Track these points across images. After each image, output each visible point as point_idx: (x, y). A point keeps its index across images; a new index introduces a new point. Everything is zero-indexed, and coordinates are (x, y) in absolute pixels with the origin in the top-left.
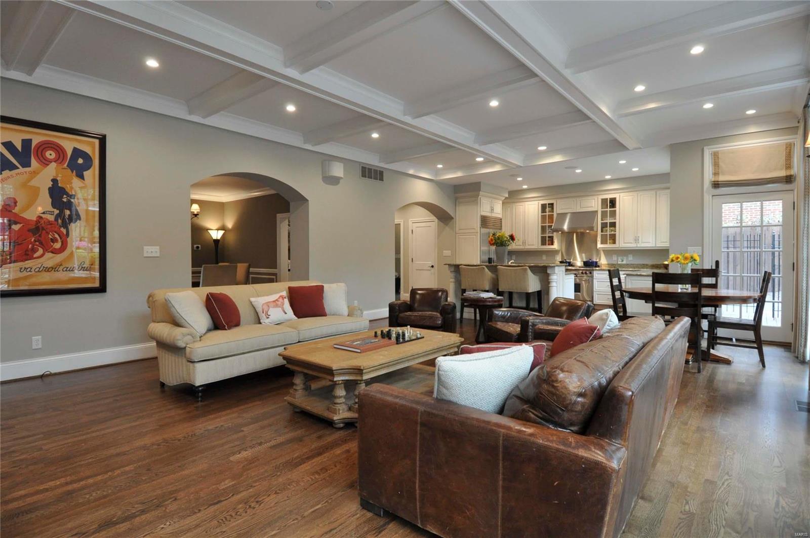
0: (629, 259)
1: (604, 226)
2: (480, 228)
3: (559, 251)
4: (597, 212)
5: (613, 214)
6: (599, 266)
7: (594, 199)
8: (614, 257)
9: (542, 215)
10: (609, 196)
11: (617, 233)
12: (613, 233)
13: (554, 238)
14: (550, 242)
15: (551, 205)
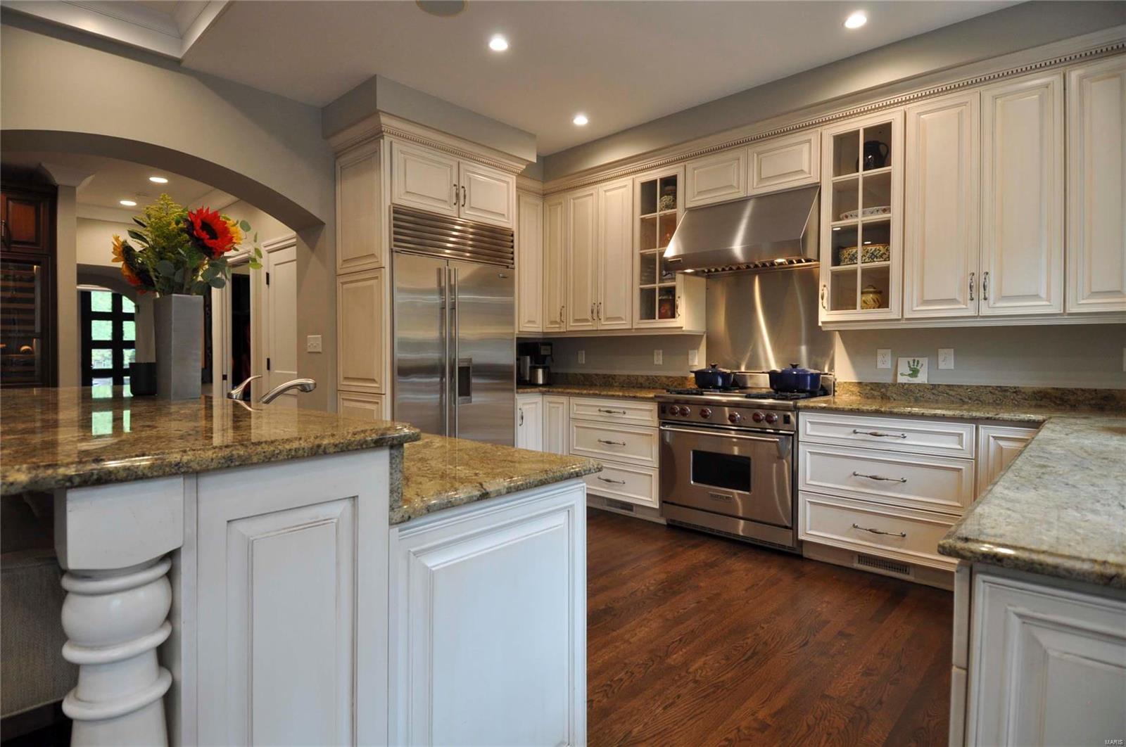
0: (942, 366)
1: (843, 240)
2: (392, 251)
3: (701, 337)
4: (816, 188)
5: (880, 193)
6: (825, 391)
7: (809, 141)
8: (880, 358)
9: (642, 220)
10: (860, 123)
11: (894, 264)
12: (877, 264)
13: (677, 294)
14: (667, 307)
15: (670, 183)
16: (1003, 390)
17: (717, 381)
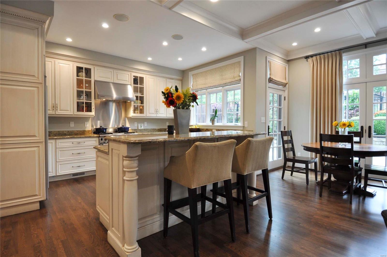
0: (145, 125)
5: (142, 90)
7: (128, 75)
8: (135, 124)
9: (77, 78)
10: (139, 75)
11: (145, 106)
13: (93, 105)
15: (88, 70)
16: (154, 129)
17: (104, 131)
